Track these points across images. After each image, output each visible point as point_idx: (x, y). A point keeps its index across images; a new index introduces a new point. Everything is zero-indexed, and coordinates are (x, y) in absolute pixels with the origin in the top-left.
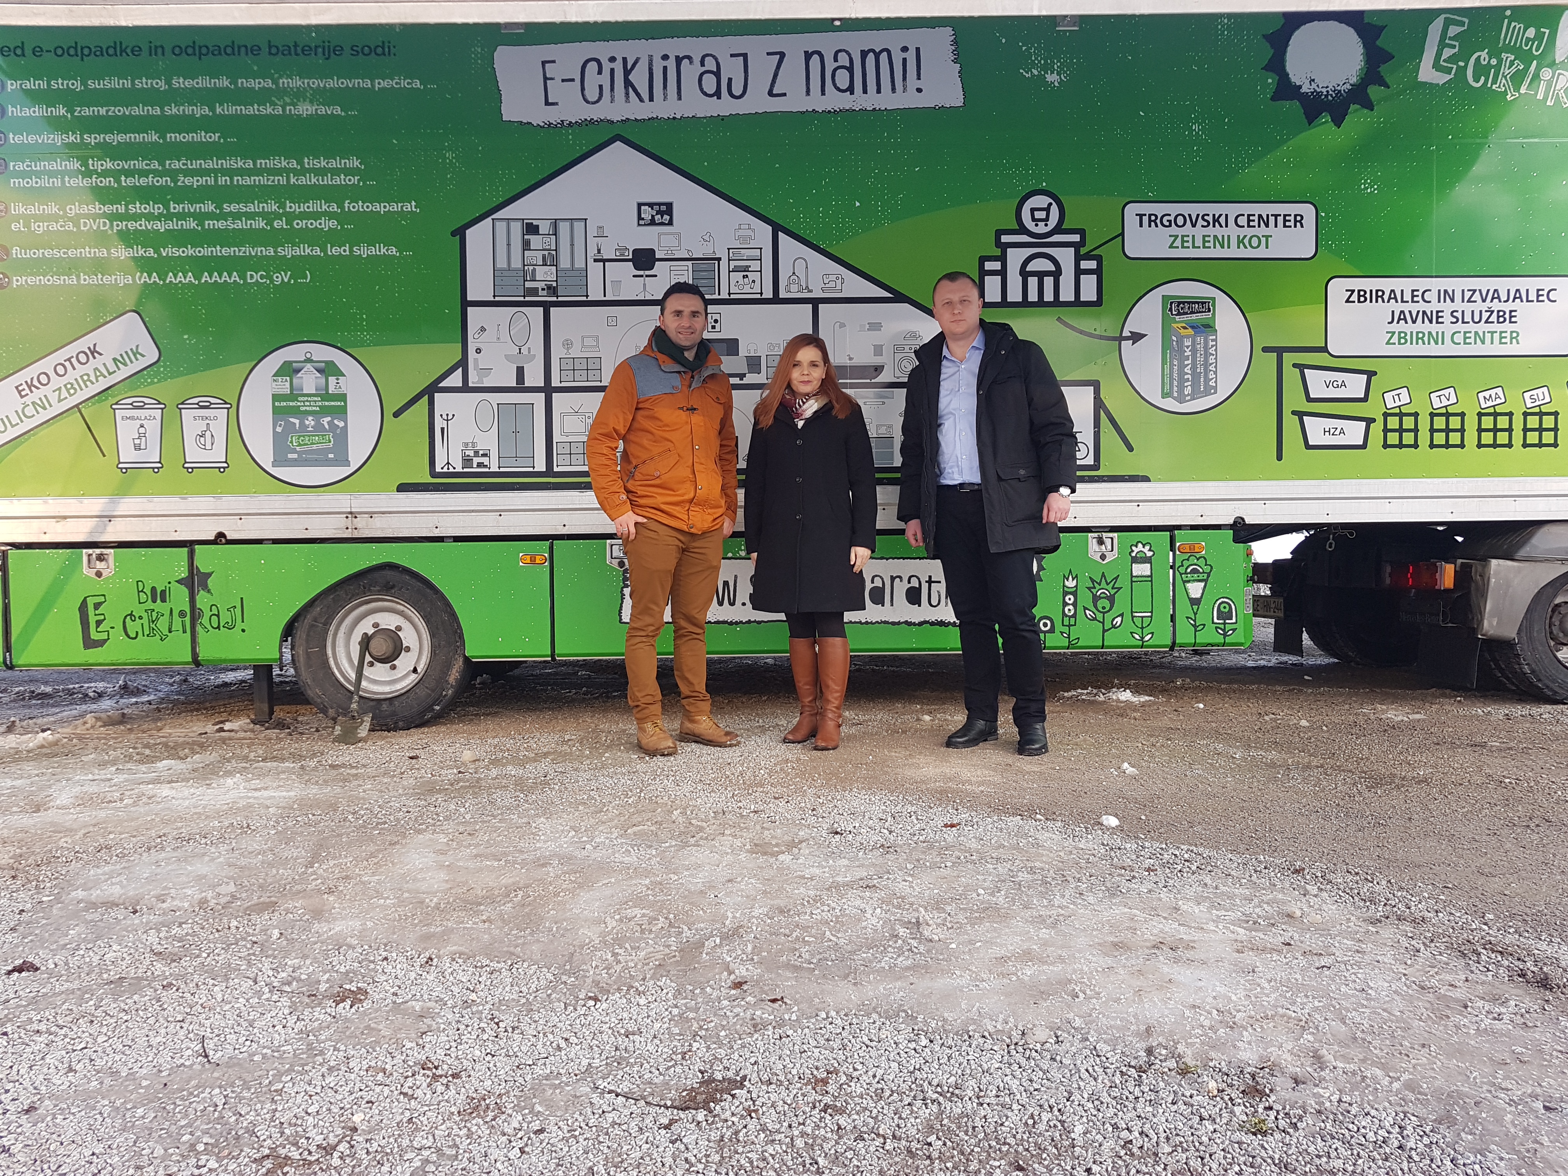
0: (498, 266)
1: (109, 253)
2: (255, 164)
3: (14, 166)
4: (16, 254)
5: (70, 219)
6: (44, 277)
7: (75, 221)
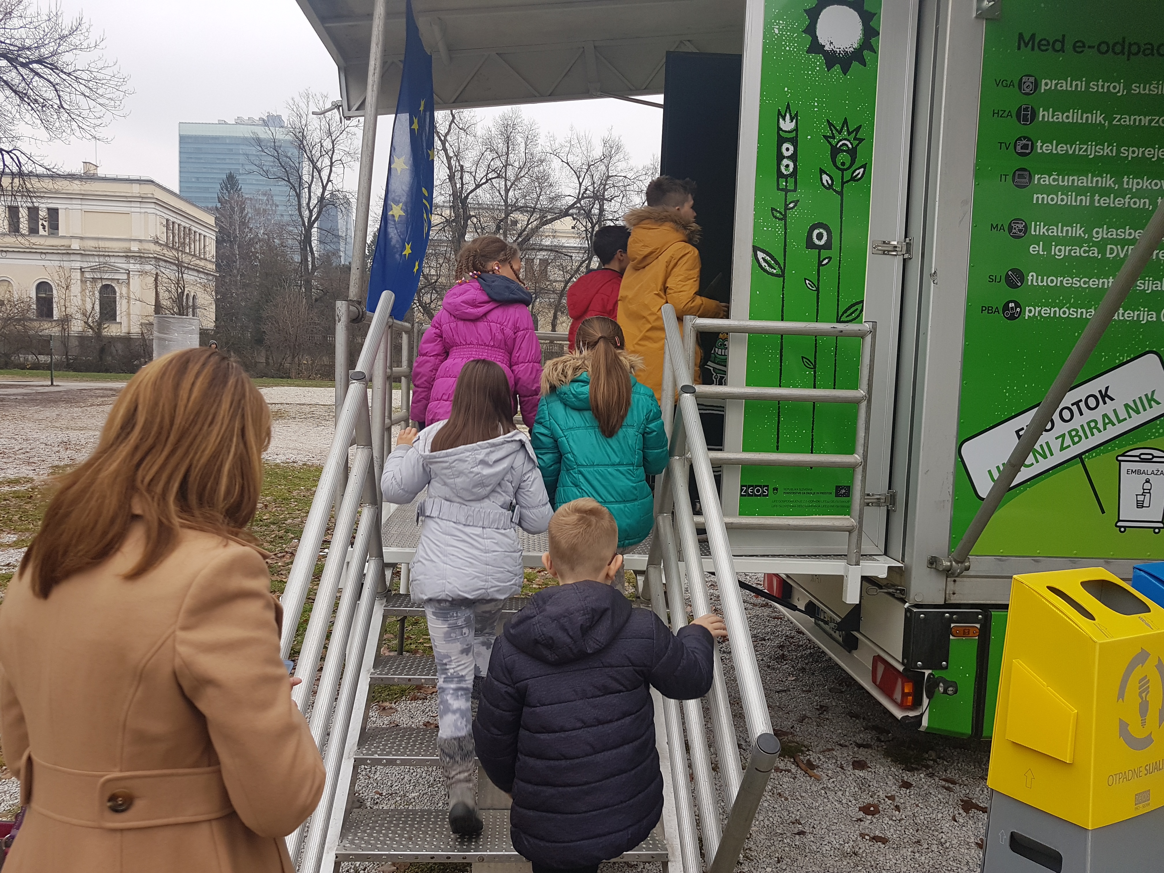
3: (1039, 179)
4: (1032, 280)
5: (1095, 244)
6: (1060, 309)
7: (1102, 245)
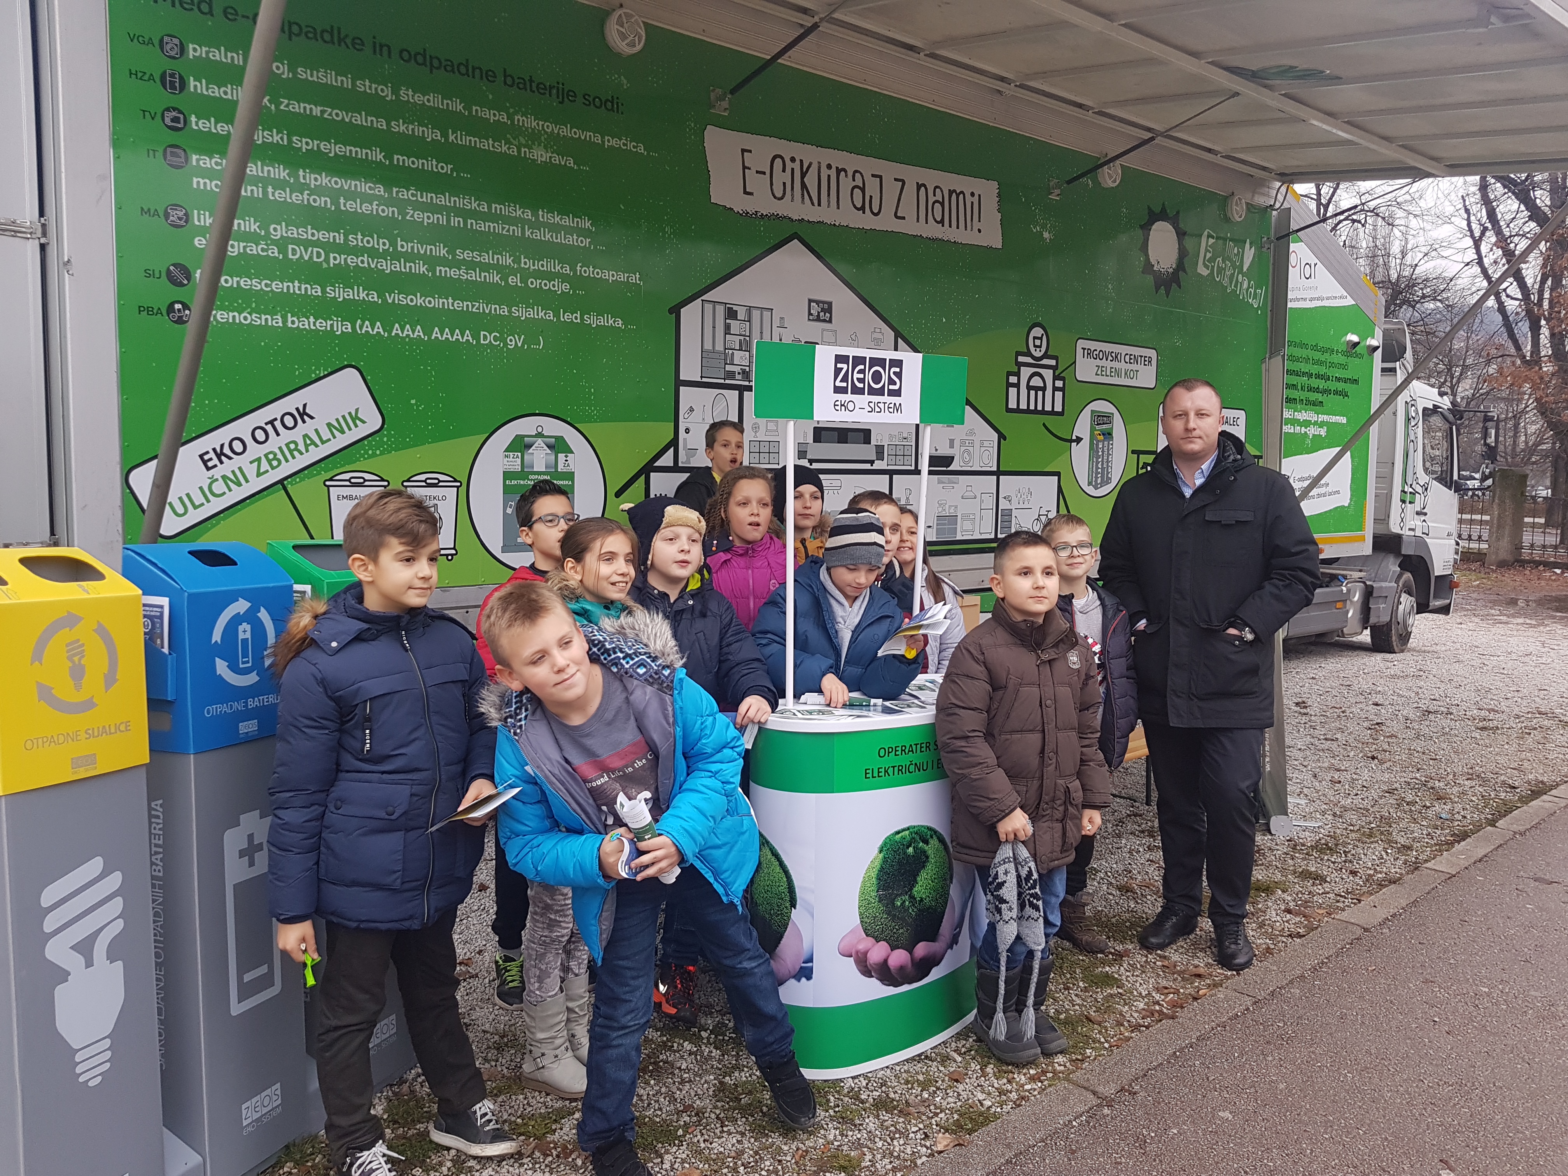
0: (706, 347)
1: (324, 291)
2: (489, 208)
3: (198, 160)
5: (275, 242)
6: (240, 314)
7: (282, 244)
